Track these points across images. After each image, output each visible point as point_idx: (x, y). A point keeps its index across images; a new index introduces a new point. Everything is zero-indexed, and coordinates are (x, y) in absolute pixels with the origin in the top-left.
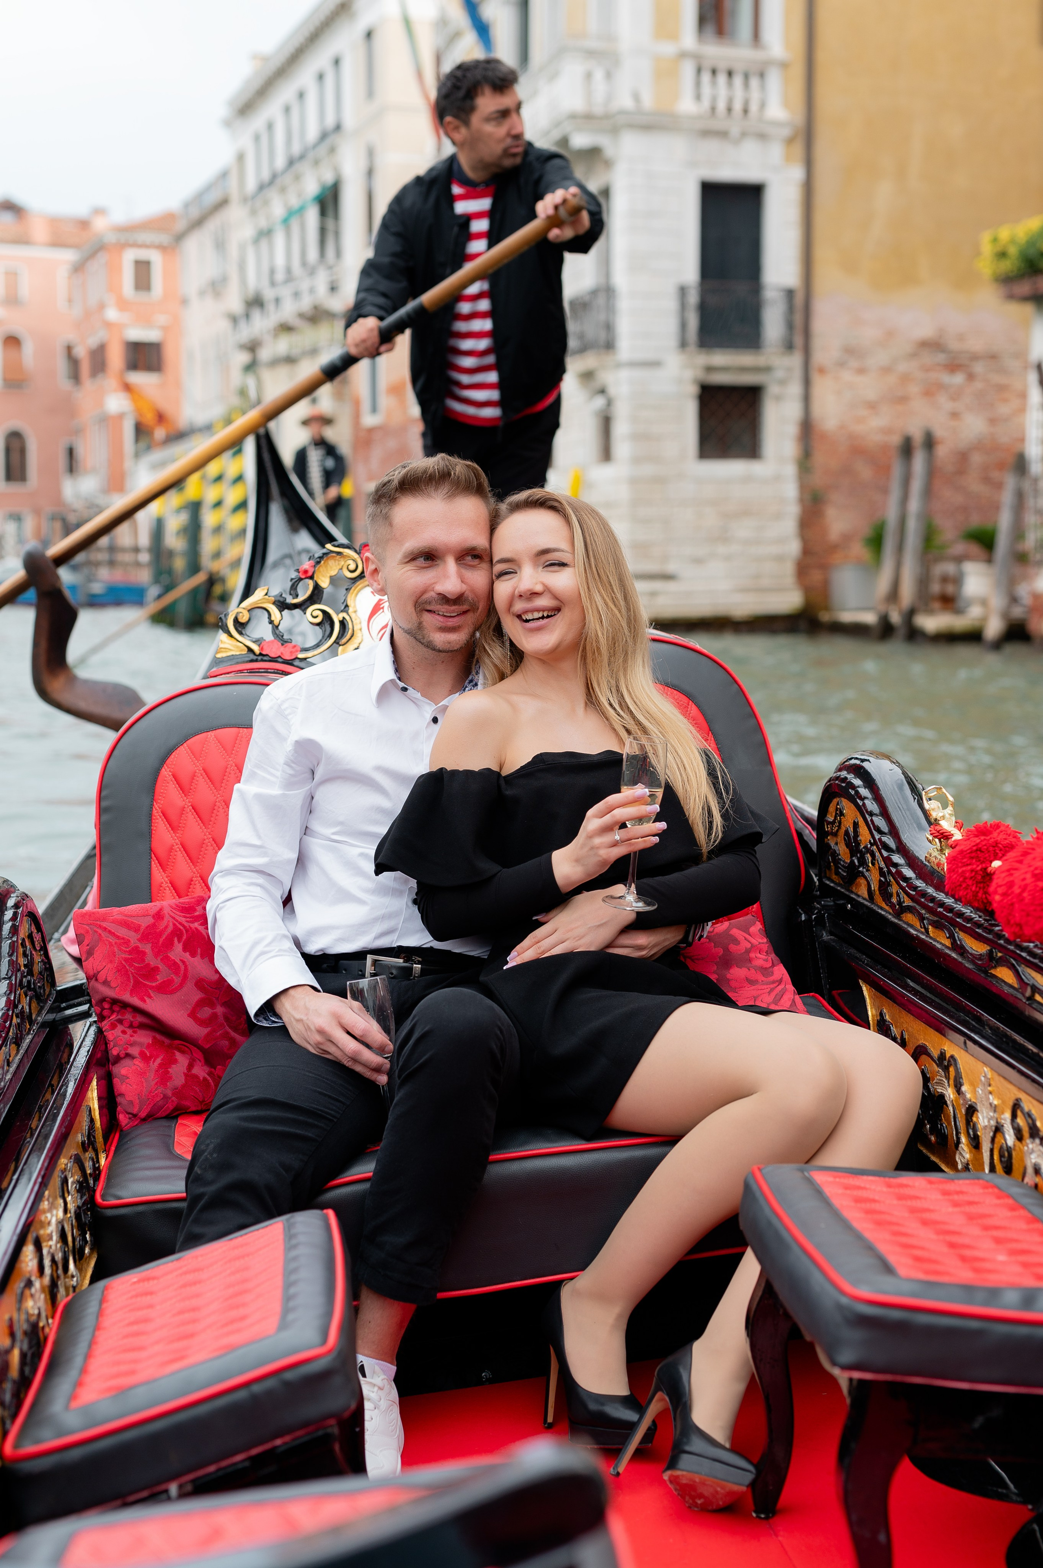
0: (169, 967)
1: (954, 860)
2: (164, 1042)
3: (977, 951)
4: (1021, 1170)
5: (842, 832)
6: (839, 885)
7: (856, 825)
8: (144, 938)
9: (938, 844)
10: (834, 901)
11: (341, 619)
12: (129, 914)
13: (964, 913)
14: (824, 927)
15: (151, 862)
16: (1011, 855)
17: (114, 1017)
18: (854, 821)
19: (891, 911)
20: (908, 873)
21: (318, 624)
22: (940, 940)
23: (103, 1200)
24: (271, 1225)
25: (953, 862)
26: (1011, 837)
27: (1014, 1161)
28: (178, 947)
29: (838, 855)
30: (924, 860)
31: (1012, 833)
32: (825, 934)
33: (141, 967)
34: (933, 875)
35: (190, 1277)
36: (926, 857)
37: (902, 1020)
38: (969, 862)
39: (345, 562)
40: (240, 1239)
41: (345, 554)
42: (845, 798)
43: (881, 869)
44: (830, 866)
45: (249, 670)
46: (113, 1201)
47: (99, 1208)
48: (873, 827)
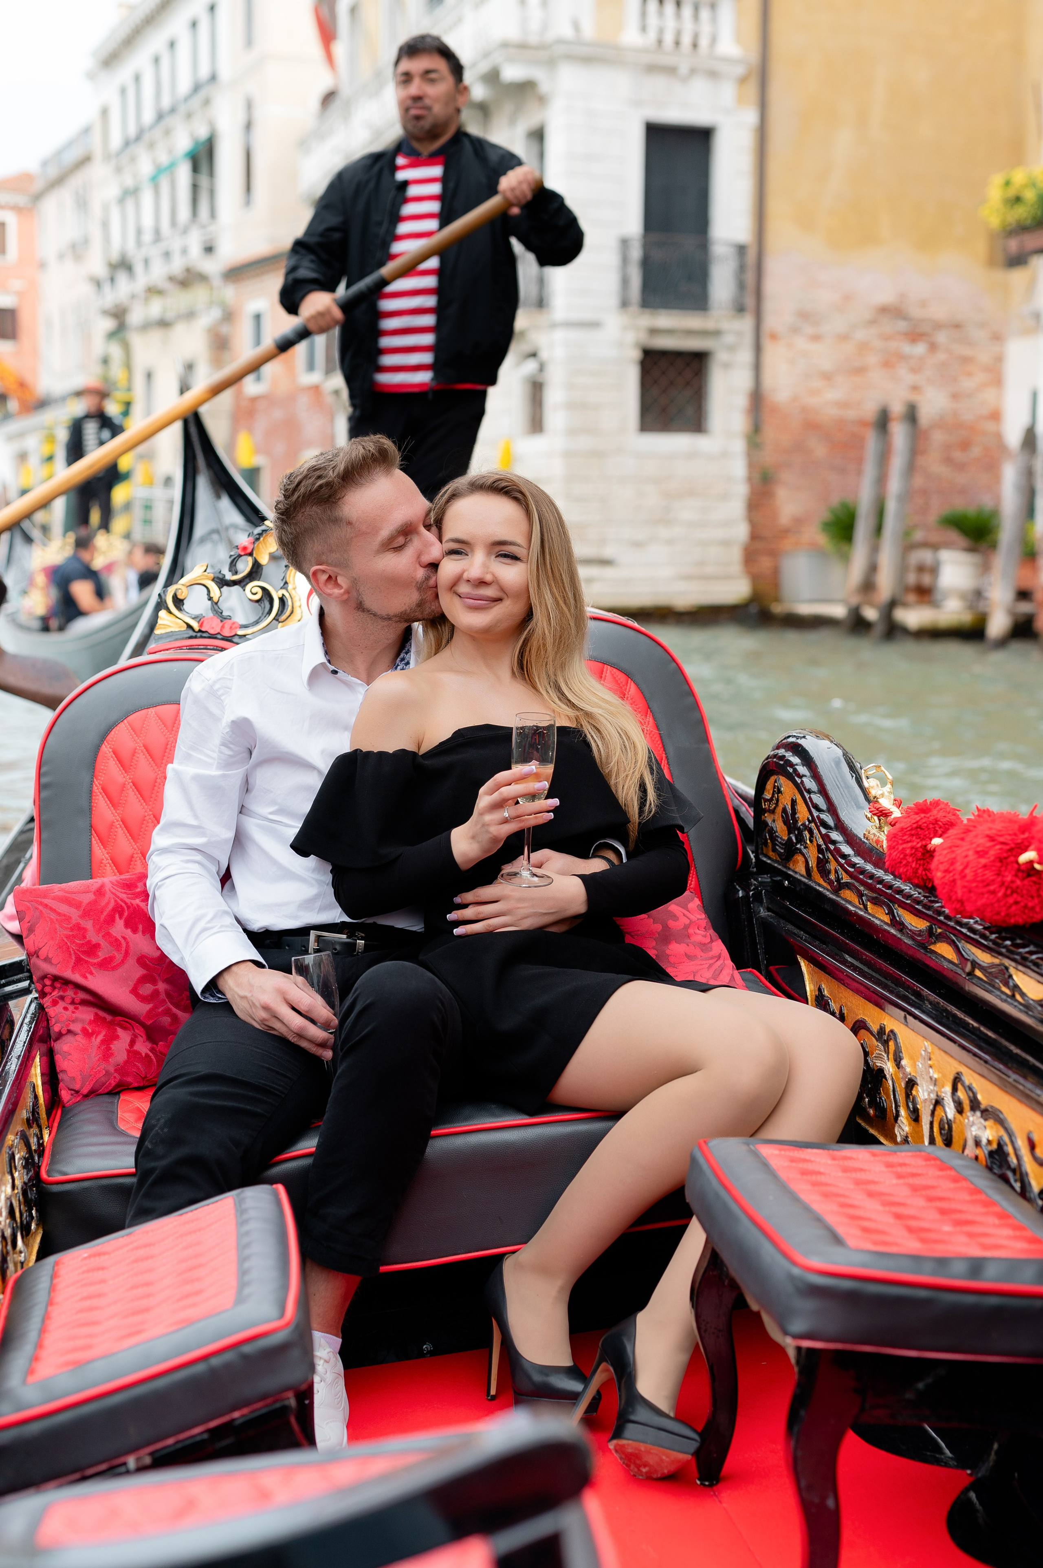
0: (111, 943)
1: (895, 837)
2: (106, 1019)
3: (916, 927)
4: (962, 1143)
5: (779, 810)
6: (776, 861)
7: (794, 803)
8: (86, 914)
9: (877, 821)
10: (771, 877)
11: (281, 596)
12: (71, 890)
13: (903, 890)
14: (761, 903)
15: (91, 839)
16: (952, 832)
17: (55, 994)
18: (792, 799)
19: (829, 887)
20: (846, 850)
21: (257, 601)
22: (879, 916)
23: (49, 1176)
24: (221, 1200)
25: (893, 839)
26: (950, 815)
27: (954, 1134)
28: (120, 924)
29: (775, 833)
30: (862, 837)
31: (952, 811)
32: (762, 910)
33: (82, 944)
34: (871, 852)
35: (142, 1252)
36: (864, 834)
37: (841, 995)
38: (909, 839)
40: (190, 1214)
42: (783, 776)
43: (819, 846)
44: (767, 843)
45: (188, 648)
46: (58, 1177)
47: (44, 1185)
48: (811, 805)
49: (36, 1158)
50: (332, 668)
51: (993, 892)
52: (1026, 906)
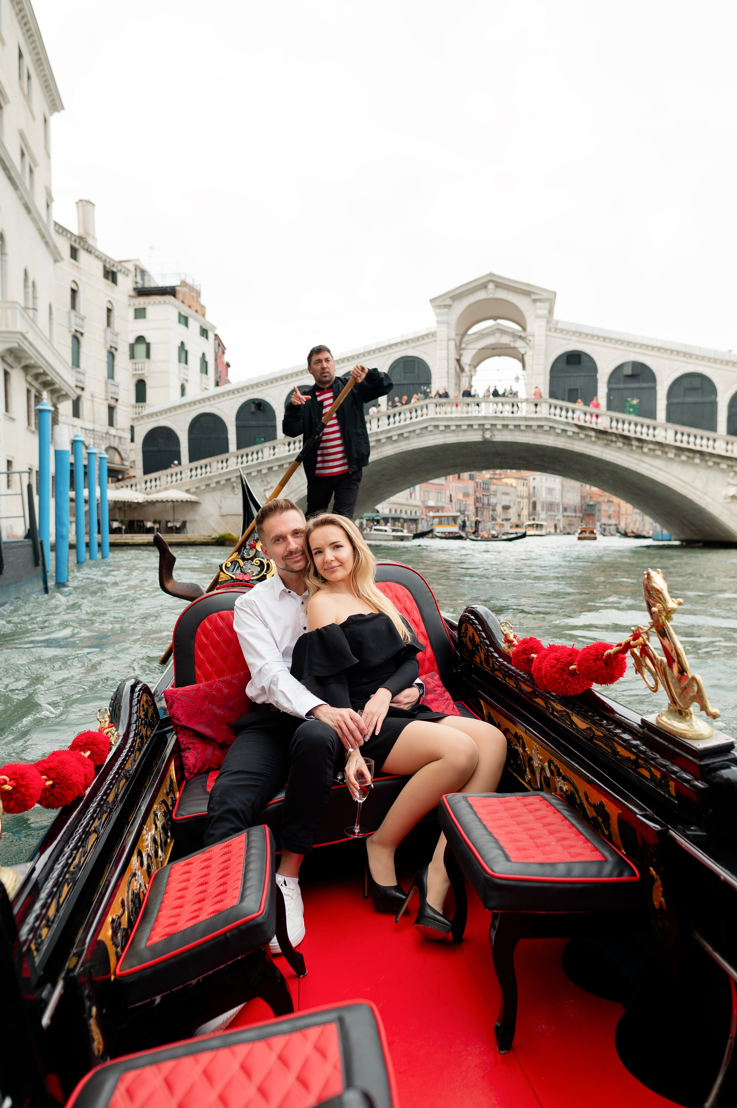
1: (515, 652)
2: (202, 741)
3: (527, 691)
5: (468, 636)
6: (468, 657)
7: (473, 634)
8: (192, 700)
9: (508, 645)
10: (466, 664)
11: (267, 563)
13: (521, 674)
15: (195, 667)
16: (539, 652)
17: (182, 732)
19: (490, 669)
20: (496, 655)
21: (258, 566)
22: (512, 684)
23: (176, 817)
26: (538, 643)
27: (551, 783)
29: (467, 646)
30: (502, 650)
34: (506, 657)
37: (498, 718)
38: (522, 654)
42: (468, 623)
43: (485, 653)
44: (464, 649)
45: (232, 587)
46: (180, 817)
47: (174, 821)
48: (480, 636)
49: (171, 808)
50: (288, 590)
51: (559, 683)
52: (574, 688)
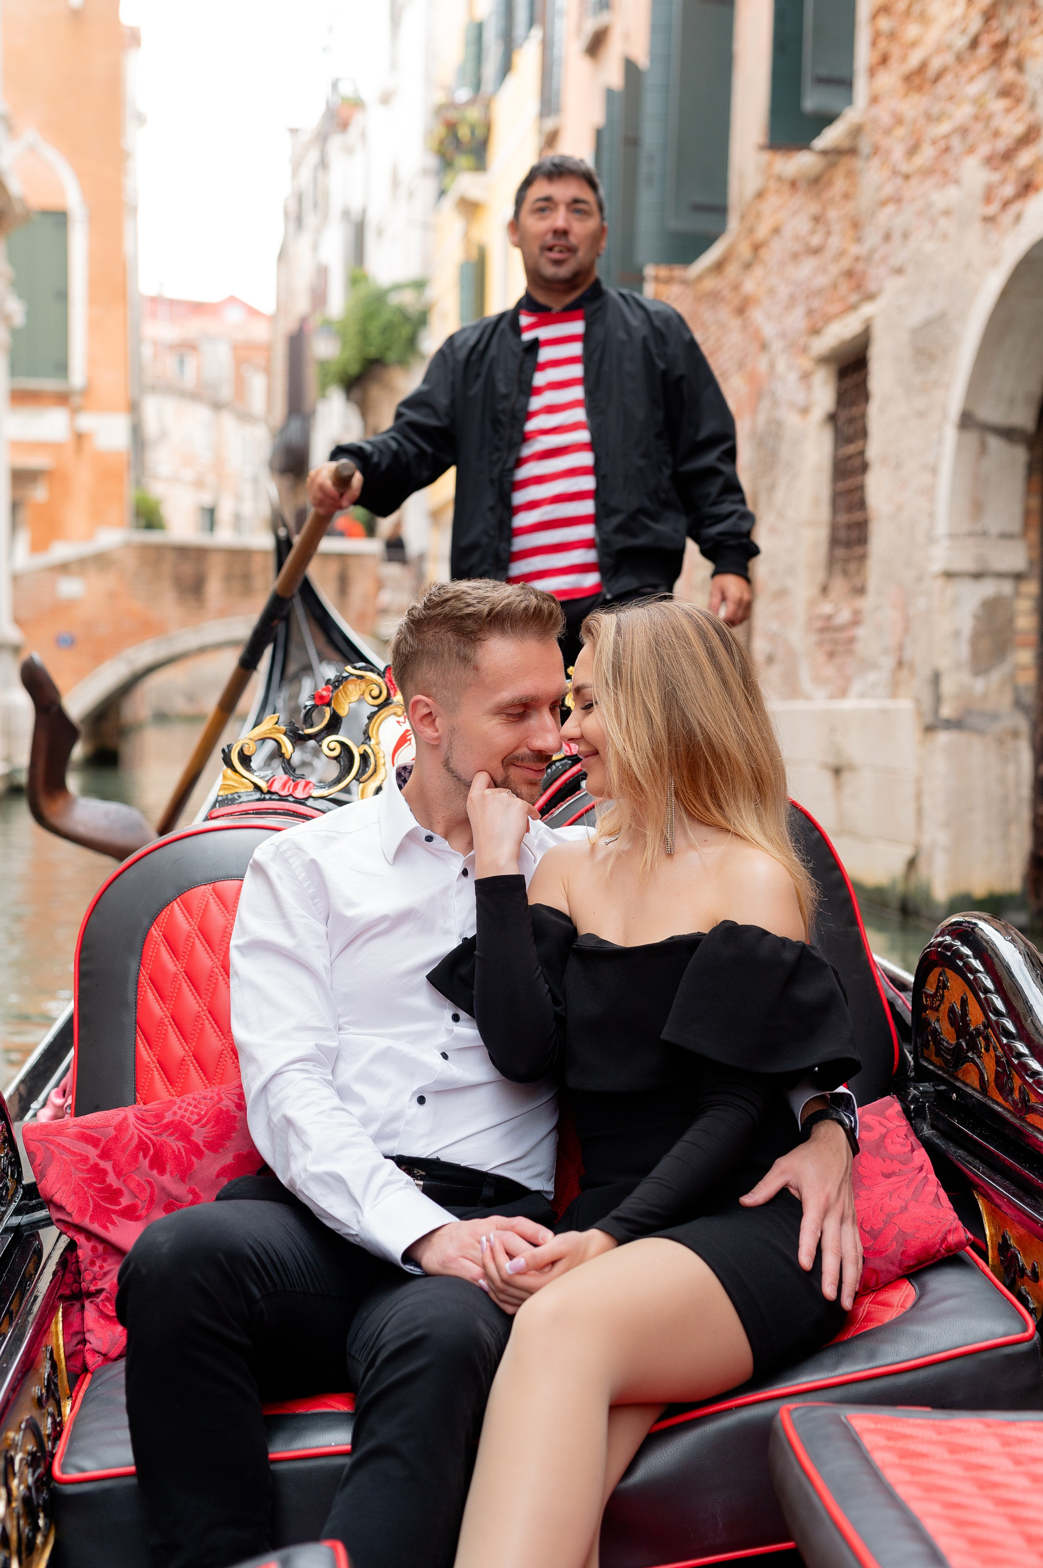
5: (945, 1008)
6: (940, 1068)
7: (964, 1002)
8: (105, 1153)
10: (933, 1086)
11: (362, 752)
14: (925, 1119)
15: (136, 1038)
18: (962, 997)
19: (1010, 1109)
21: (336, 758)
23: (62, 1473)
28: (144, 1164)
29: (939, 1035)
32: (925, 1128)
33: (102, 1188)
39: (367, 686)
41: (367, 678)
42: (950, 969)
43: (997, 1057)
44: (929, 1045)
45: (255, 811)
46: (74, 1475)
47: (57, 1485)
48: (986, 1006)
49: (49, 1445)
50: (426, 833)
